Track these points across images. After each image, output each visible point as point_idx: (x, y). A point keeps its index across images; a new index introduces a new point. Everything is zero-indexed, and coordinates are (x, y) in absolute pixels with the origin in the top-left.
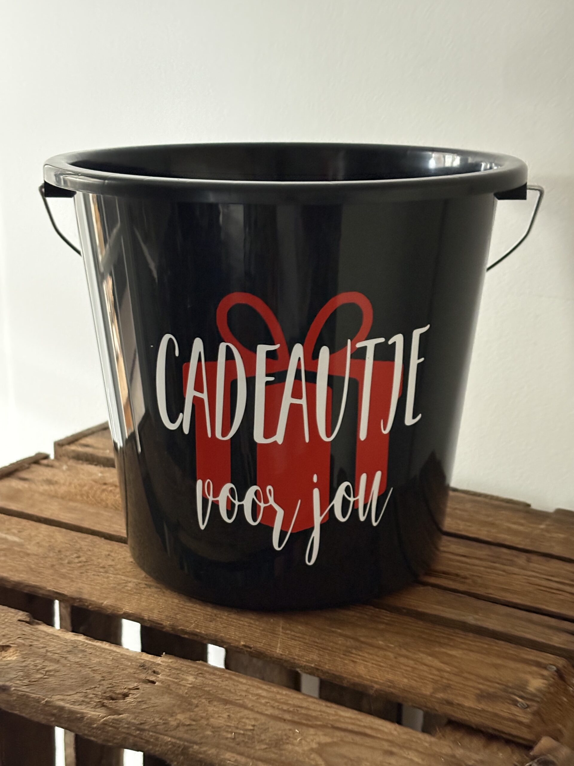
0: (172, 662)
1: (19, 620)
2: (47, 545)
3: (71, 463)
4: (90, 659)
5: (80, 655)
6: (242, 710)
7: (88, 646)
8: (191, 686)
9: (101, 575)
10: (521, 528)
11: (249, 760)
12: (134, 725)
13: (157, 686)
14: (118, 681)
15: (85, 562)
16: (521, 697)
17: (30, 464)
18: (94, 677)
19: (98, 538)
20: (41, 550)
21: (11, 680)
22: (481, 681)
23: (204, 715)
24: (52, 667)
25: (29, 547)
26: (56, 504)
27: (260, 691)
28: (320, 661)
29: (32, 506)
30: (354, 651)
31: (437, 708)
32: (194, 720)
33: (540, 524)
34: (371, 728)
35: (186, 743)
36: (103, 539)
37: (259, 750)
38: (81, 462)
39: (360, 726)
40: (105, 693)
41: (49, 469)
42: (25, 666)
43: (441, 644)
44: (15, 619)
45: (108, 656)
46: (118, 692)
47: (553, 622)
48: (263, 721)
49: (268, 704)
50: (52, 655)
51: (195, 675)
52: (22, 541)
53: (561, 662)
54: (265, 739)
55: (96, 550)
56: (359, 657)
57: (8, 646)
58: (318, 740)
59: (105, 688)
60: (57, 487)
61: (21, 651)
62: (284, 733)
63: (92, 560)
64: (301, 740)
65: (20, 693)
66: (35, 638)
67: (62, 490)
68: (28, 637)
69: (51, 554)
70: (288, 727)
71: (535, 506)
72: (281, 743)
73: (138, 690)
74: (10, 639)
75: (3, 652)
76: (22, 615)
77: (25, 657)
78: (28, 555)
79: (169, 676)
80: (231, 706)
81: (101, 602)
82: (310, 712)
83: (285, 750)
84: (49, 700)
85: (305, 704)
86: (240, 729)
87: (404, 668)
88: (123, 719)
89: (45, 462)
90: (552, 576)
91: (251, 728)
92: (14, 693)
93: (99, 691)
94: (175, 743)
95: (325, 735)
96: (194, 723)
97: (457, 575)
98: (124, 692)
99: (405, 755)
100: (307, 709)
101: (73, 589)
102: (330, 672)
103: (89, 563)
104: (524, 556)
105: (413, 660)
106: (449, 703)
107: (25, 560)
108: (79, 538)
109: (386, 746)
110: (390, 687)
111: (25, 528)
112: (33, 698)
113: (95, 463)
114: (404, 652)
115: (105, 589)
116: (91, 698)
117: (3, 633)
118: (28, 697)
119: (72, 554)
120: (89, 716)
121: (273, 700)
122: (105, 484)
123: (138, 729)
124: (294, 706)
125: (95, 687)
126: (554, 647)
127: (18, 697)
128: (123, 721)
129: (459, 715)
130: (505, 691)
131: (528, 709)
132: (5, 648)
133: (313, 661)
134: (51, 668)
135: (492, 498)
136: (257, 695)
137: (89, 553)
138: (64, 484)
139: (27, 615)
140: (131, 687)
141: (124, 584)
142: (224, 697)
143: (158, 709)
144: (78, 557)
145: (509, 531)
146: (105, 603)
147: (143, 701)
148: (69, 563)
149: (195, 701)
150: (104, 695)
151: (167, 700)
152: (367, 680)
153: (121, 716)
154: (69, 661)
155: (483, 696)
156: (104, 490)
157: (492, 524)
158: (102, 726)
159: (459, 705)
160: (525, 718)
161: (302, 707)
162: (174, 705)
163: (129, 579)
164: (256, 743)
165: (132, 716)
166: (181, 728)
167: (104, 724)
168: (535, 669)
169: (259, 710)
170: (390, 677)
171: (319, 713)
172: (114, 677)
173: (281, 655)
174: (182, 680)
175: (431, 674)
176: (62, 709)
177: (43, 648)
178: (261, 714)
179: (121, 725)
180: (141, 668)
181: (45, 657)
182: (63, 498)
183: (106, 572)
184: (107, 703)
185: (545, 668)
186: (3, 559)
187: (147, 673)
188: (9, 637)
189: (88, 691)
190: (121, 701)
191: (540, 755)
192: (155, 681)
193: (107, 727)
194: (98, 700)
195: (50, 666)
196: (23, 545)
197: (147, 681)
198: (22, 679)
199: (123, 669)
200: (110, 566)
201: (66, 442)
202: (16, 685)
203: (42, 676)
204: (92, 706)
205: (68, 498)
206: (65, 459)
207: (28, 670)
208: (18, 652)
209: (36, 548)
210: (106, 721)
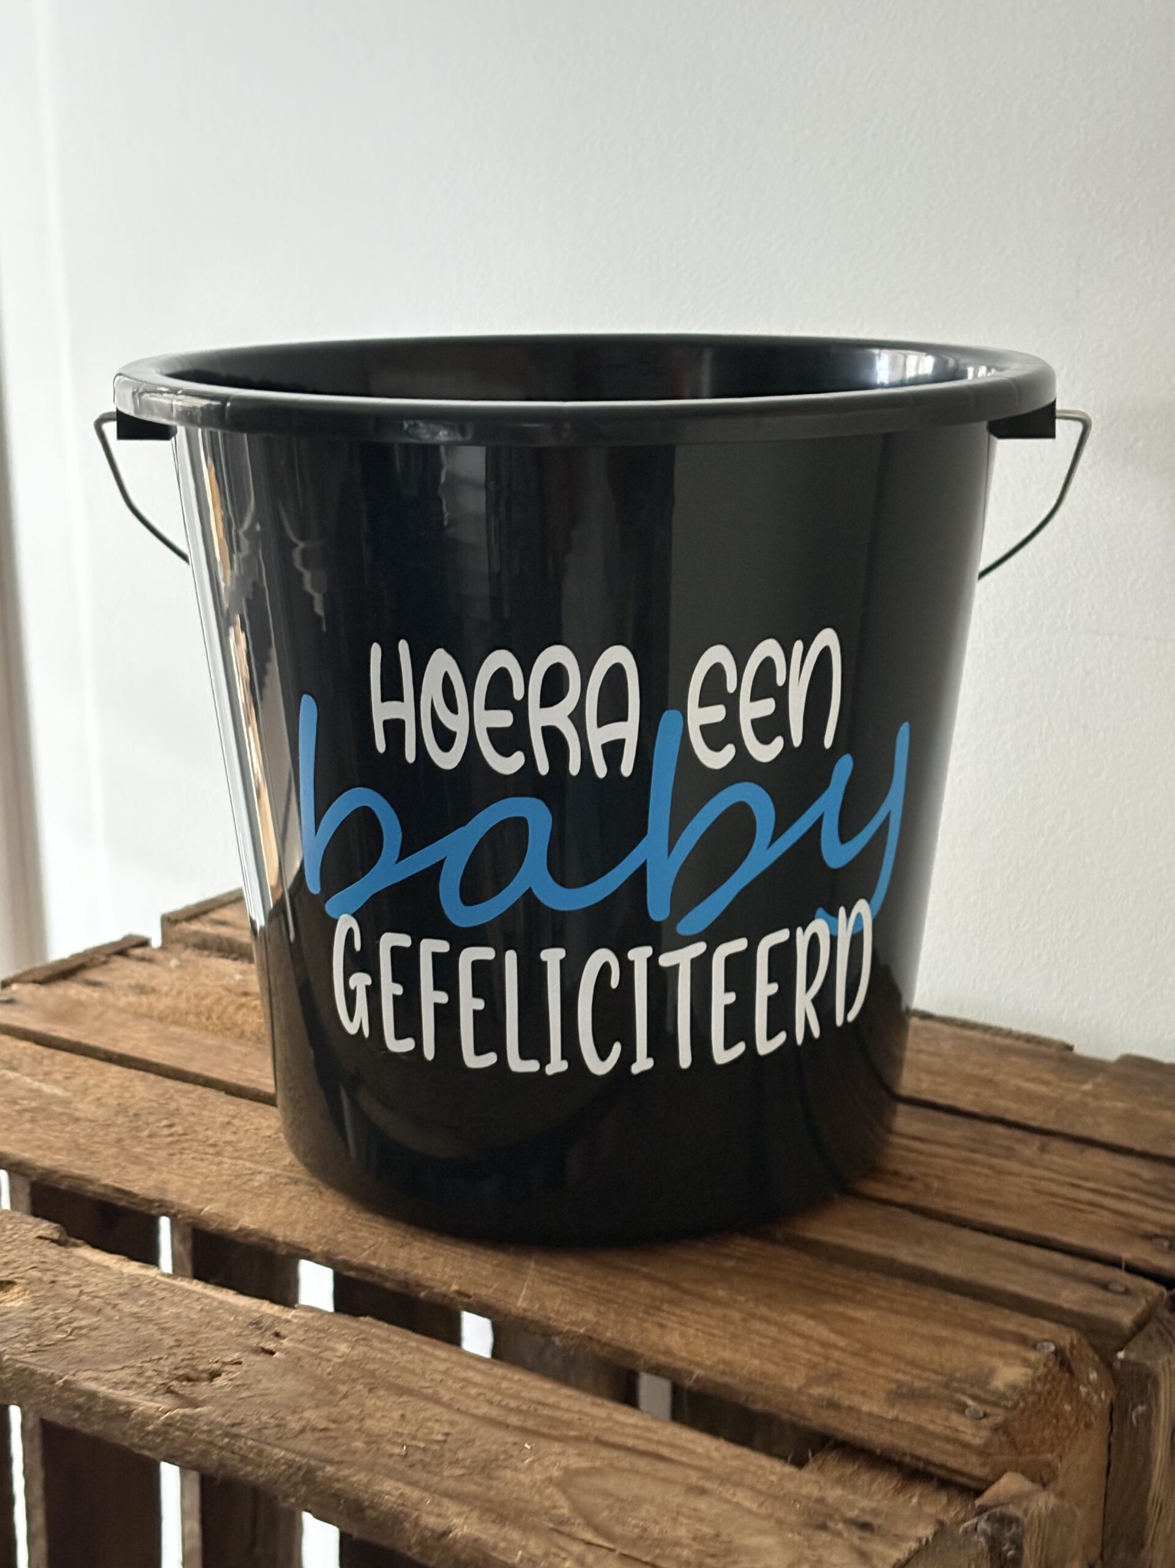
0: (313, 1317)
1: (40, 1237)
2: (115, 1103)
3: (189, 954)
4: (159, 1309)
5: (142, 1302)
6: (430, 1405)
8: (340, 1360)
9: (207, 1159)
10: (1043, 1089)
11: (426, 1495)
12: (220, 1426)
13: (277, 1358)
14: (205, 1350)
15: (181, 1135)
16: (975, 1398)
17: (108, 956)
18: (161, 1340)
19: (213, 1091)
20: (101, 1113)
22: (902, 1366)
23: (356, 1412)
24: (87, 1320)
25: (80, 1106)
26: (144, 1028)
27: (470, 1374)
28: (597, 1323)
29: (100, 1031)
30: (665, 1307)
31: (809, 1414)
32: (334, 1421)
33: (1084, 1082)
34: (672, 1446)
35: (313, 1462)
36: (223, 1093)
37: (448, 1477)
38: (206, 953)
39: (650, 1440)
40: (176, 1369)
41: (145, 964)
42: (37, 1318)
43: (837, 1298)
44: (33, 1235)
45: (195, 1305)
46: (201, 1368)
47: (1068, 1263)
48: (466, 1426)
49: (482, 1397)
50: (88, 1300)
51: (351, 1342)
52: (69, 1094)
53: (1067, 1337)
54: (463, 1459)
55: (206, 1113)
56: (674, 1318)
57: (11, 1283)
58: (564, 1462)
59: (180, 1359)
60: (152, 998)
61: (32, 1292)
62: (502, 1449)
63: (195, 1132)
64: (532, 1462)
65: (18, 1365)
66: (63, 1269)
67: (163, 1004)
68: (51, 1267)
69: (120, 1120)
70: (511, 1438)
71: (1082, 1049)
72: (493, 1466)
73: (238, 1366)
74: (16, 1270)
76: (46, 1228)
77: (38, 1303)
78: (77, 1120)
79: (302, 1342)
80: (410, 1399)
81: (198, 1207)
82: (558, 1414)
83: (498, 1478)
84: (71, 1378)
85: (551, 1400)
86: (420, 1440)
87: (758, 1339)
88: (201, 1415)
89: (138, 952)
90: (1086, 1179)
91: (440, 1437)
92: (8, 1366)
93: (166, 1366)
94: (294, 1461)
95: (580, 1455)
96: (332, 1426)
97: (896, 1174)
98: (213, 1369)
99: (729, 1496)
100: (555, 1407)
101: (151, 1183)
102: (614, 1343)
103: (188, 1137)
104: (1037, 1141)
105: (776, 1324)
106: (833, 1405)
107: (68, 1129)
108: (177, 1091)
109: (694, 1477)
110: (723, 1373)
111: (78, 1072)
112: (40, 1374)
113: (234, 956)
114: (763, 1310)
115: (211, 1183)
116: (150, 1377)
117: (5, 1259)
118: (33, 1373)
119: (159, 1120)
120: (141, 1409)
121: (491, 1389)
122: (246, 994)
123: (227, 1435)
124: (531, 1401)
125: (161, 1359)
126: (1060, 1310)
127: (14, 1374)
128: (201, 1418)
129: (849, 1429)
130: (946, 1386)
131: (984, 1421)
132: (4, 1285)
133: (583, 1322)
134: (83, 1323)
135: (998, 1032)
136: (464, 1380)
137: (192, 1119)
138: (167, 994)
139: (55, 1228)
140: (228, 1359)
141: (248, 1177)
142: (400, 1382)
143: (270, 1399)
144: (171, 1126)
145: (1019, 1095)
146: (207, 1209)
147: (243, 1385)
148: (150, 1136)
149: (343, 1389)
150: (174, 1372)
151: (291, 1384)
152: (683, 1359)
153: (198, 1410)
154: (120, 1311)
155: (902, 1395)
156: (241, 1006)
157: (989, 1082)
158: (164, 1429)
159: (850, 1409)
160: (974, 1436)
161: (545, 1405)
162: (302, 1394)
163: (260, 1168)
164: (445, 1466)
165: (220, 1411)
166: (308, 1435)
167: (169, 1424)
168: (1012, 1348)
169: (463, 1408)
170: (727, 1355)
171: (576, 1416)
172: (198, 1342)
173: (526, 1310)
174: (325, 1351)
175: (807, 1351)
176: (92, 1396)
177: (75, 1286)
178: (465, 1413)
179: (197, 1426)
180: (252, 1327)
181: (75, 1304)
182: (161, 1019)
183: (218, 1154)
184: (176, 1387)
185: (1034, 1347)
186: (28, 1126)
187: (262, 1335)
188: (15, 1265)
189: (146, 1365)
190: (205, 1383)
191: (995, 1506)
192: (274, 1350)
193: (171, 1430)
194: (160, 1382)
195: (82, 1319)
196: (70, 1103)
197: (260, 1350)
198: (26, 1340)
199: (218, 1329)
200: (227, 1143)
201: (184, 916)
202: (13, 1351)
203: (64, 1336)
204: (150, 1391)
205: (170, 1019)
206: (179, 947)
207: (40, 1325)
208: (27, 1292)
209: (93, 1108)
210: (170, 1418)
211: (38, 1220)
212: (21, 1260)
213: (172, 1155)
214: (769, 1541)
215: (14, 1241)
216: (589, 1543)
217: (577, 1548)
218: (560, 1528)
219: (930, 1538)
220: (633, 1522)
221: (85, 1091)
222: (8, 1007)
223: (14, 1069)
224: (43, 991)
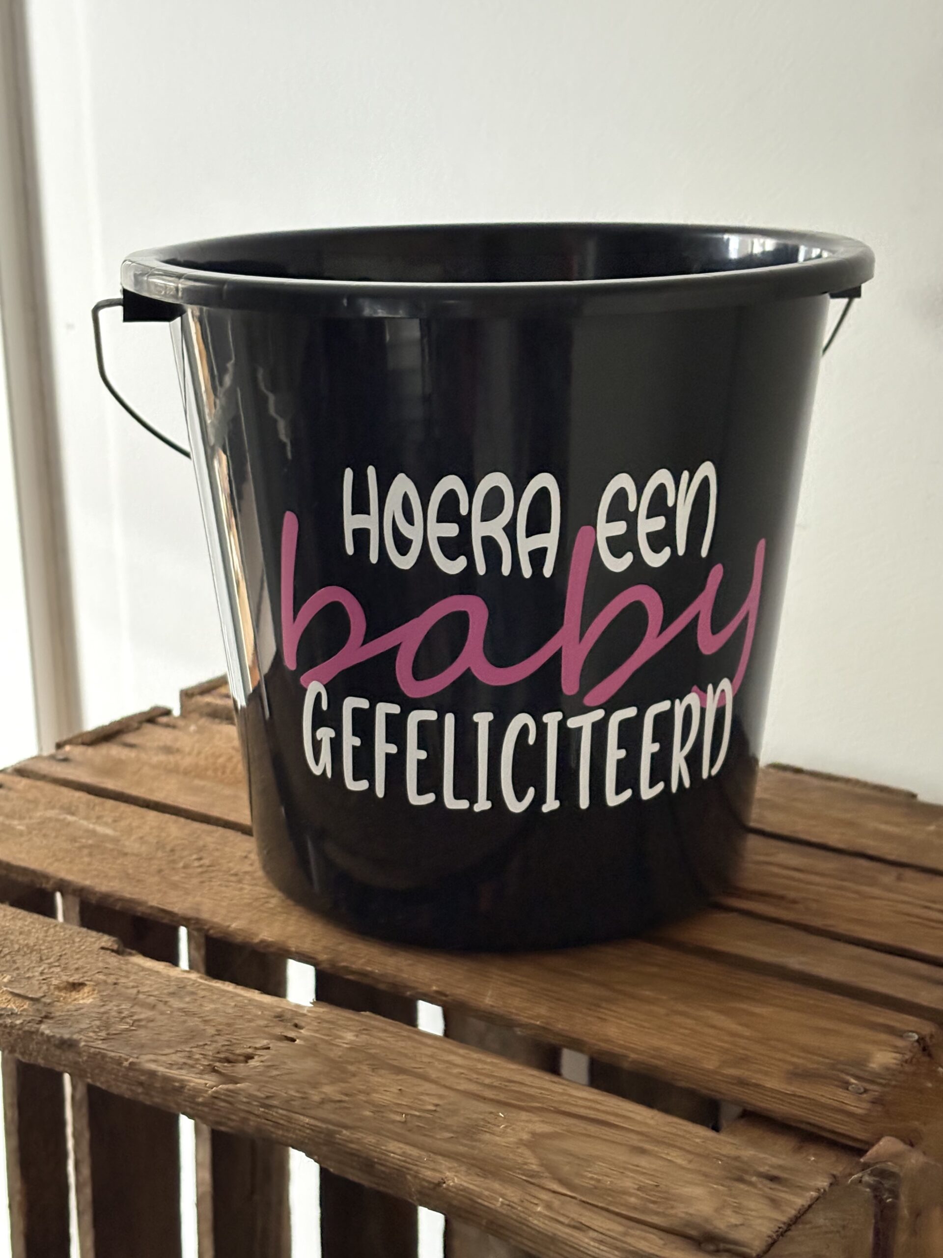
0: (324, 1012)
1: (103, 948)
2: (155, 841)
3: (204, 721)
4: (201, 1005)
5: (187, 999)
6: (422, 1082)
7: (202, 987)
8: (348, 1046)
9: (231, 886)
10: (896, 830)
11: (423, 1153)
12: (256, 1098)
13: (298, 1045)
14: (240, 1038)
15: (208, 866)
16: (857, 1077)
17: (141, 723)
18: (204, 1030)
19: (232, 831)
20: (144, 849)
21: (80, 1031)
22: (796, 1052)
23: (364, 1087)
24: (145, 1014)
25: (127, 843)
26: (174, 781)
27: (452, 1058)
28: (550, 1017)
29: (138, 784)
30: (604, 1005)
31: (722, 1089)
32: (346, 1095)
33: (929, 824)
34: (617, 1115)
35: (331, 1127)
36: (239, 834)
37: (441, 1139)
38: (217, 720)
39: (598, 1110)
40: (218, 1053)
41: (169, 730)
42: (104, 1013)
43: (742, 998)
44: (97, 946)
45: (228, 1002)
46: (238, 1052)
47: (924, 969)
48: (452, 1099)
49: (463, 1076)
50: (145, 998)
51: (356, 1031)
52: (118, 834)
53: (927, 1028)
54: (451, 1125)
55: (227, 849)
56: (611, 1013)
57: (82, 984)
58: (531, 1126)
59: (220, 1044)
60: (178, 757)
61: (99, 992)
62: (481, 1117)
63: (219, 864)
64: (506, 1127)
65: (92, 1050)
66: (123, 973)
67: (187, 762)
68: (113, 972)
69: (160, 854)
70: (488, 1108)
71: (924, 796)
72: (475, 1130)
73: (267, 1051)
74: (85, 975)
75: (73, 993)
76: (106, 940)
77: (104, 1000)
78: (126, 854)
79: (317, 1031)
80: (405, 1077)
81: (227, 924)
82: (524, 1089)
83: (480, 1141)
84: (135, 1060)
85: (518, 1078)
86: (416, 1110)
87: (679, 1030)
88: (241, 1090)
89: (164, 720)
90: (934, 902)
91: (433, 1108)
92: (84, 1051)
93: (210, 1051)
94: (316, 1126)
95: (543, 1122)
96: (346, 1098)
97: (782, 898)
98: (247, 1053)
99: (663, 1155)
100: (521, 1083)
101: (187, 905)
102: (563, 1033)
103: (214, 868)
104: (894, 872)
105: (694, 1018)
106: (742, 1082)
107: (119, 862)
108: (204, 832)
109: (635, 1140)
110: (653, 1057)
111: (123, 815)
112: (111, 1058)
114: (681, 1007)
115: (235, 905)
116: (198, 1060)
117: (76, 966)
118: (104, 1056)
119: (191, 855)
120: (192, 1085)
121: (471, 1070)
123: (263, 1105)
124: (502, 1079)
126: (920, 1006)
127: (89, 1057)
128: (242, 1092)
130: (832, 1067)
131: (865, 1096)
132: (76, 986)
133: (539, 1017)
134: (142, 1016)
135: (857, 783)
136: (448, 1062)
137: (217, 854)
138: (189, 754)
139: (114, 941)
140: (258, 1046)
141: (265, 900)
142: (395, 1063)
143: (295, 1077)
144: (200, 859)
145: (877, 834)
146: (233, 926)
147: (272, 1066)
149: (352, 1068)
150: (217, 1055)
151: (310, 1064)
152: (620, 1046)
153: (239, 1085)
154: (170, 1006)
155: (798, 1074)
157: (850, 824)
158: (210, 1101)
159: (757, 1085)
160: (858, 1107)
161: (513, 1082)
162: (320, 1073)
164: (437, 1130)
165: (255, 1086)
166: (328, 1106)
167: (214, 1097)
168: (883, 1037)
169: (447, 1084)
170: (656, 1042)
171: (539, 1091)
172: (234, 1032)
173: (492, 1006)
174: (337, 1038)
175: (719, 1039)
176: (152, 1074)
177: (133, 987)
178: (451, 1089)
179: (238, 1099)
180: (275, 1019)
181: (135, 1001)
182: (186, 773)
183: (240, 881)
184: (219, 1067)
185: (901, 1036)
186: (86, 859)
187: (285, 1027)
188: (84, 970)
189: (194, 1050)
190: (242, 1065)
191: (877, 1163)
192: (295, 1038)
193: (216, 1101)
194: (206, 1063)
195: (141, 1013)
196: (119, 841)
197: (283, 1037)
198: (97, 1030)
199: (250, 1021)
200: (246, 873)
201: (197, 691)
202: (87, 1039)
203: (127, 1027)
204: (197, 1071)
205: (193, 774)
206: (195, 716)
207: (108, 1018)
208: (96, 992)
209: (137, 845)
210: (216, 1092)
211: (100, 934)
212: (89, 966)
213: (202, 882)
214: (698, 1191)
215: (82, 951)
216: (554, 1192)
217: (545, 1196)
218: (531, 1180)
219: (827, 1189)
220: (590, 1175)
221: (129, 831)
222: (64, 764)
223: (73, 814)
224: (90, 751)
